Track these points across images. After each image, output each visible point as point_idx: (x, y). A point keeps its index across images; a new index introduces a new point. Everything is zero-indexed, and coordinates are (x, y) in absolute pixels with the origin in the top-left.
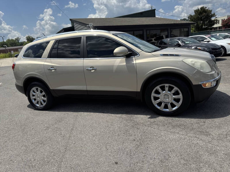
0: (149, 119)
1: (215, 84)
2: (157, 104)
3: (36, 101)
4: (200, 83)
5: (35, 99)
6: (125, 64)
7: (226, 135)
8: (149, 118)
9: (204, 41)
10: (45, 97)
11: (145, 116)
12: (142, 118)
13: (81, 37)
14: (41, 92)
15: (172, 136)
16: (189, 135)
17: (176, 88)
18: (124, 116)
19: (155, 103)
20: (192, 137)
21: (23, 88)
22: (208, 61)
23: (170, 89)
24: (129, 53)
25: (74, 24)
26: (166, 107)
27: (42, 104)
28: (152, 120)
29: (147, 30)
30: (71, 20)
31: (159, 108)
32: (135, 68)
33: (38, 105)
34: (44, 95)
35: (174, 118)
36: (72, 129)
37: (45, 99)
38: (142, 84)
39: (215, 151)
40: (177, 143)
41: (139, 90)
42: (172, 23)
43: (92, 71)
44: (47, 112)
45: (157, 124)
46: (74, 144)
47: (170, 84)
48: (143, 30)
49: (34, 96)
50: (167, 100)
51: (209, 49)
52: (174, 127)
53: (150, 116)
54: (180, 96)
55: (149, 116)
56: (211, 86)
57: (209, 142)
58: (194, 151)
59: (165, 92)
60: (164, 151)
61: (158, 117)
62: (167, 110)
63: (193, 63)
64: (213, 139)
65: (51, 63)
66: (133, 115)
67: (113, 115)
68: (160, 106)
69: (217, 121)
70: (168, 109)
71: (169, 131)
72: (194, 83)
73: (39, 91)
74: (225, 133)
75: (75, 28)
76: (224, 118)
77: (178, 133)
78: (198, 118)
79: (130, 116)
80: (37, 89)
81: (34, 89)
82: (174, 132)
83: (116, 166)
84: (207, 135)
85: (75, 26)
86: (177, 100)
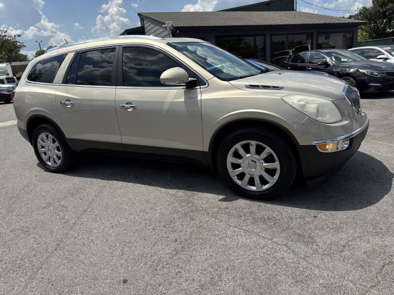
0: (221, 202)
1: (346, 146)
2: (238, 176)
3: (47, 157)
4: (314, 143)
5: (45, 154)
6: (183, 100)
7: (344, 247)
8: (221, 200)
9: (378, 57)
10: (60, 151)
11: (215, 196)
12: (209, 200)
13: (115, 48)
14: (54, 142)
15: (243, 240)
16: (275, 240)
17: (268, 150)
18: (181, 193)
19: (233, 174)
20: (279, 244)
21: (26, 132)
22: (337, 102)
23: (259, 150)
24: (190, 79)
25: (145, 22)
26: (251, 182)
27: (55, 162)
28: (225, 204)
29: (271, 35)
30: (139, 15)
31: (239, 182)
32: (199, 108)
33: (49, 163)
34: (58, 146)
35: (263, 205)
36: (85, 211)
37: (60, 154)
38: (211, 136)
39: (307, 276)
40: (248, 253)
41: (206, 149)
42: (322, 22)
43: (128, 110)
44: (62, 175)
45: (229, 214)
46: (76, 238)
47: (259, 141)
48: (264, 35)
49: (43, 147)
50: (253, 170)
51: (383, 73)
52: (255, 221)
53: (224, 197)
54: (276, 165)
55: (221, 197)
56: (338, 149)
57: (305, 258)
58: (270, 272)
59: (249, 155)
60: (216, 267)
61: (237, 199)
62: (254, 188)
63: (302, 103)
64: (315, 252)
65: (67, 92)
66: (197, 193)
67: (163, 190)
68: (242, 181)
69: (340, 216)
70: (254, 186)
71: (243, 228)
72: (302, 141)
73: (50, 140)
74: (342, 243)
75: (146, 30)
76: (357, 211)
77: (258, 234)
78: (307, 208)
79: (189, 193)
80: (47, 136)
81: (43, 135)
82: (252, 232)
83: (122, 286)
84: (307, 244)
85: (146, 26)
86: (271, 172)
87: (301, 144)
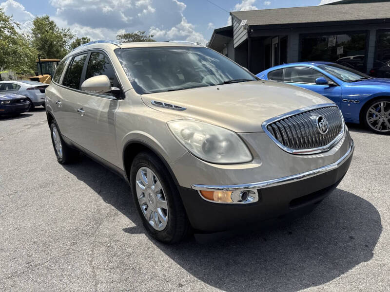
0: (122, 232)
2: (146, 205)
4: (193, 186)
8: (125, 229)
13: (88, 53)
17: (159, 183)
19: (141, 202)
22: (246, 135)
25: (234, 21)
30: (231, 14)
31: (145, 214)
41: (122, 167)
47: (152, 170)
54: (165, 204)
61: (141, 233)
68: (147, 212)
75: (234, 29)
80: (56, 130)
87: (180, 185)
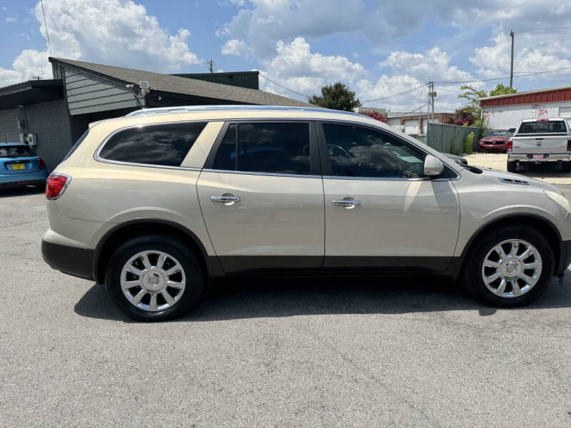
3: (140, 295)
5: (135, 290)
6: (432, 194)
8: (481, 315)
10: (181, 280)
11: (467, 311)
13: (307, 124)
14: (169, 265)
17: (531, 249)
19: (488, 281)
26: (509, 288)
27: (162, 301)
31: (493, 291)
33: (146, 307)
34: (179, 273)
37: (181, 285)
41: (459, 253)
43: (347, 208)
47: (523, 239)
50: (514, 273)
53: (478, 310)
54: (537, 264)
61: (496, 311)
68: (497, 288)
72: (564, 237)
85: (67, 80)
